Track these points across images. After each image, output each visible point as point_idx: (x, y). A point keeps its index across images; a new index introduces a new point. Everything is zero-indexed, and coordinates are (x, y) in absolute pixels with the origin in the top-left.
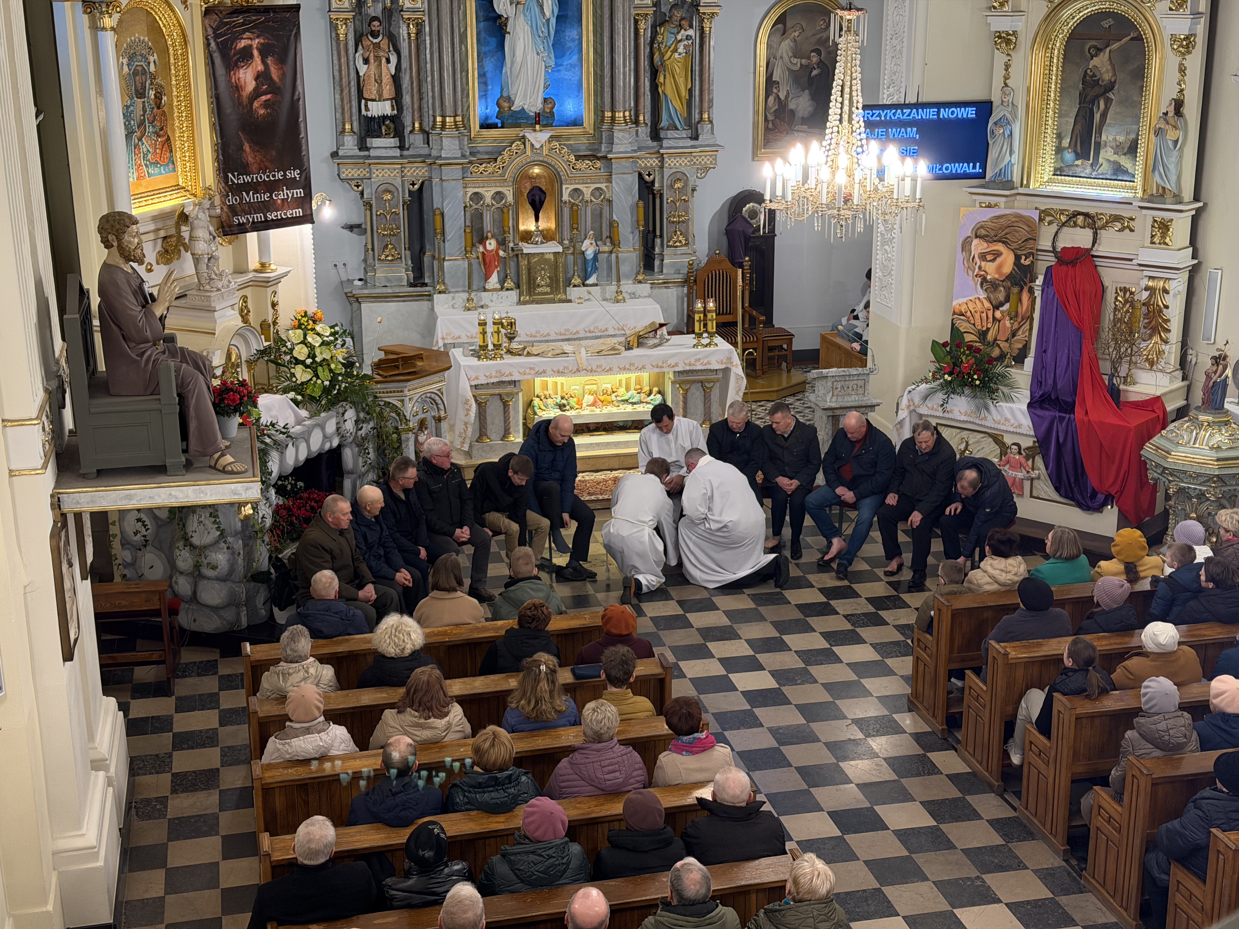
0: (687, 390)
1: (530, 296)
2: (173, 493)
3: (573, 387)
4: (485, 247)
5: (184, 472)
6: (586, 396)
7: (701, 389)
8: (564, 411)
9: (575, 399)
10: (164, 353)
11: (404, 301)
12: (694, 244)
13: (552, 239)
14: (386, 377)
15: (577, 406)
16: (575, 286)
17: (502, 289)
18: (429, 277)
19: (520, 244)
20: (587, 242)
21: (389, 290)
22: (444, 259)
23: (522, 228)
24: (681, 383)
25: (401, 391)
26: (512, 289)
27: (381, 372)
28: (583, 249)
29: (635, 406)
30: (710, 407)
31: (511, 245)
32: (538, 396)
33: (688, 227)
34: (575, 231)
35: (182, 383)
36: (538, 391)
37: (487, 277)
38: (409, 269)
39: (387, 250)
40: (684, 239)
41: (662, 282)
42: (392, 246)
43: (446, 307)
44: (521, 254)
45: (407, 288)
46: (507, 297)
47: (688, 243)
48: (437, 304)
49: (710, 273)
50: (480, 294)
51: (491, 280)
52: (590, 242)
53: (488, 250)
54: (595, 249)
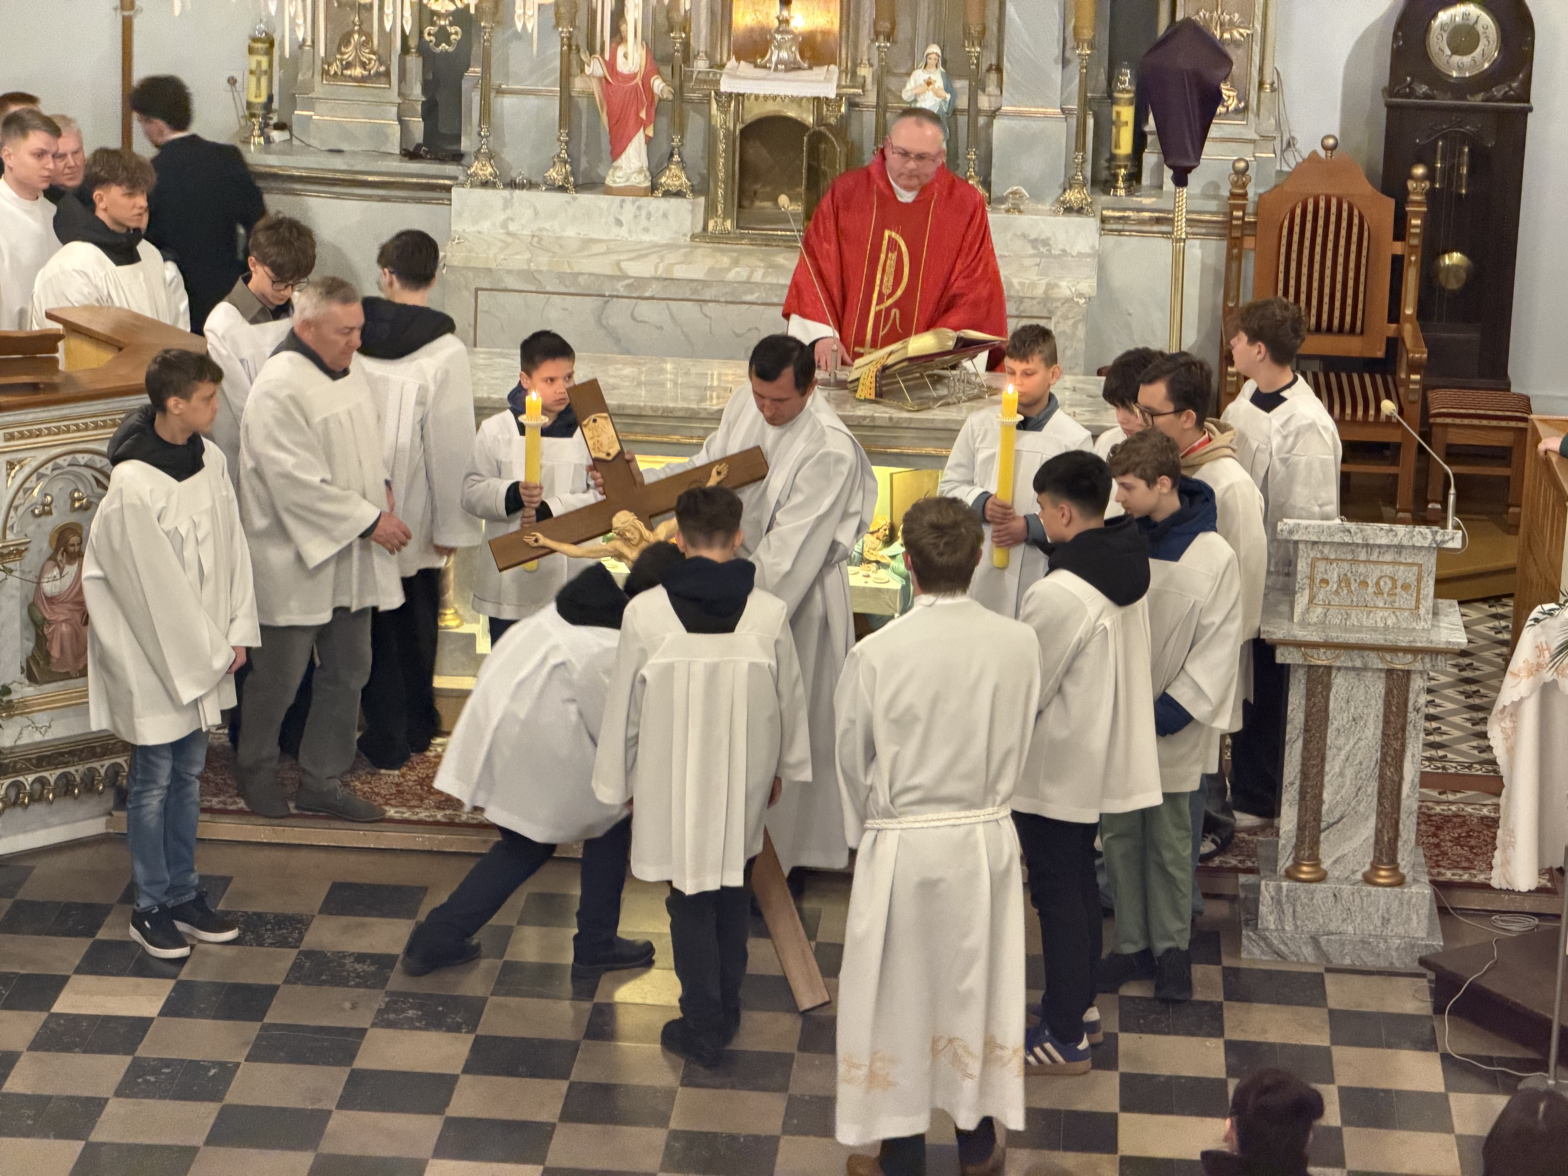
1: (738, 220)
4: (611, 66)
11: (384, 199)
12: (1273, 113)
13: (825, 60)
17: (652, 189)
19: (730, 64)
20: (917, 79)
21: (345, 164)
23: (745, 19)
28: (906, 95)
33: (1248, 60)
34: (882, 42)
37: (613, 151)
38: (416, 110)
39: (346, 46)
40: (1232, 93)
41: (1151, 219)
42: (364, 38)
43: (485, 226)
44: (716, 93)
45: (401, 161)
46: (665, 215)
47: (1246, 108)
48: (460, 214)
49: (1300, 204)
50: (585, 199)
51: (622, 161)
52: (926, 76)
53: (617, 73)
54: (939, 100)
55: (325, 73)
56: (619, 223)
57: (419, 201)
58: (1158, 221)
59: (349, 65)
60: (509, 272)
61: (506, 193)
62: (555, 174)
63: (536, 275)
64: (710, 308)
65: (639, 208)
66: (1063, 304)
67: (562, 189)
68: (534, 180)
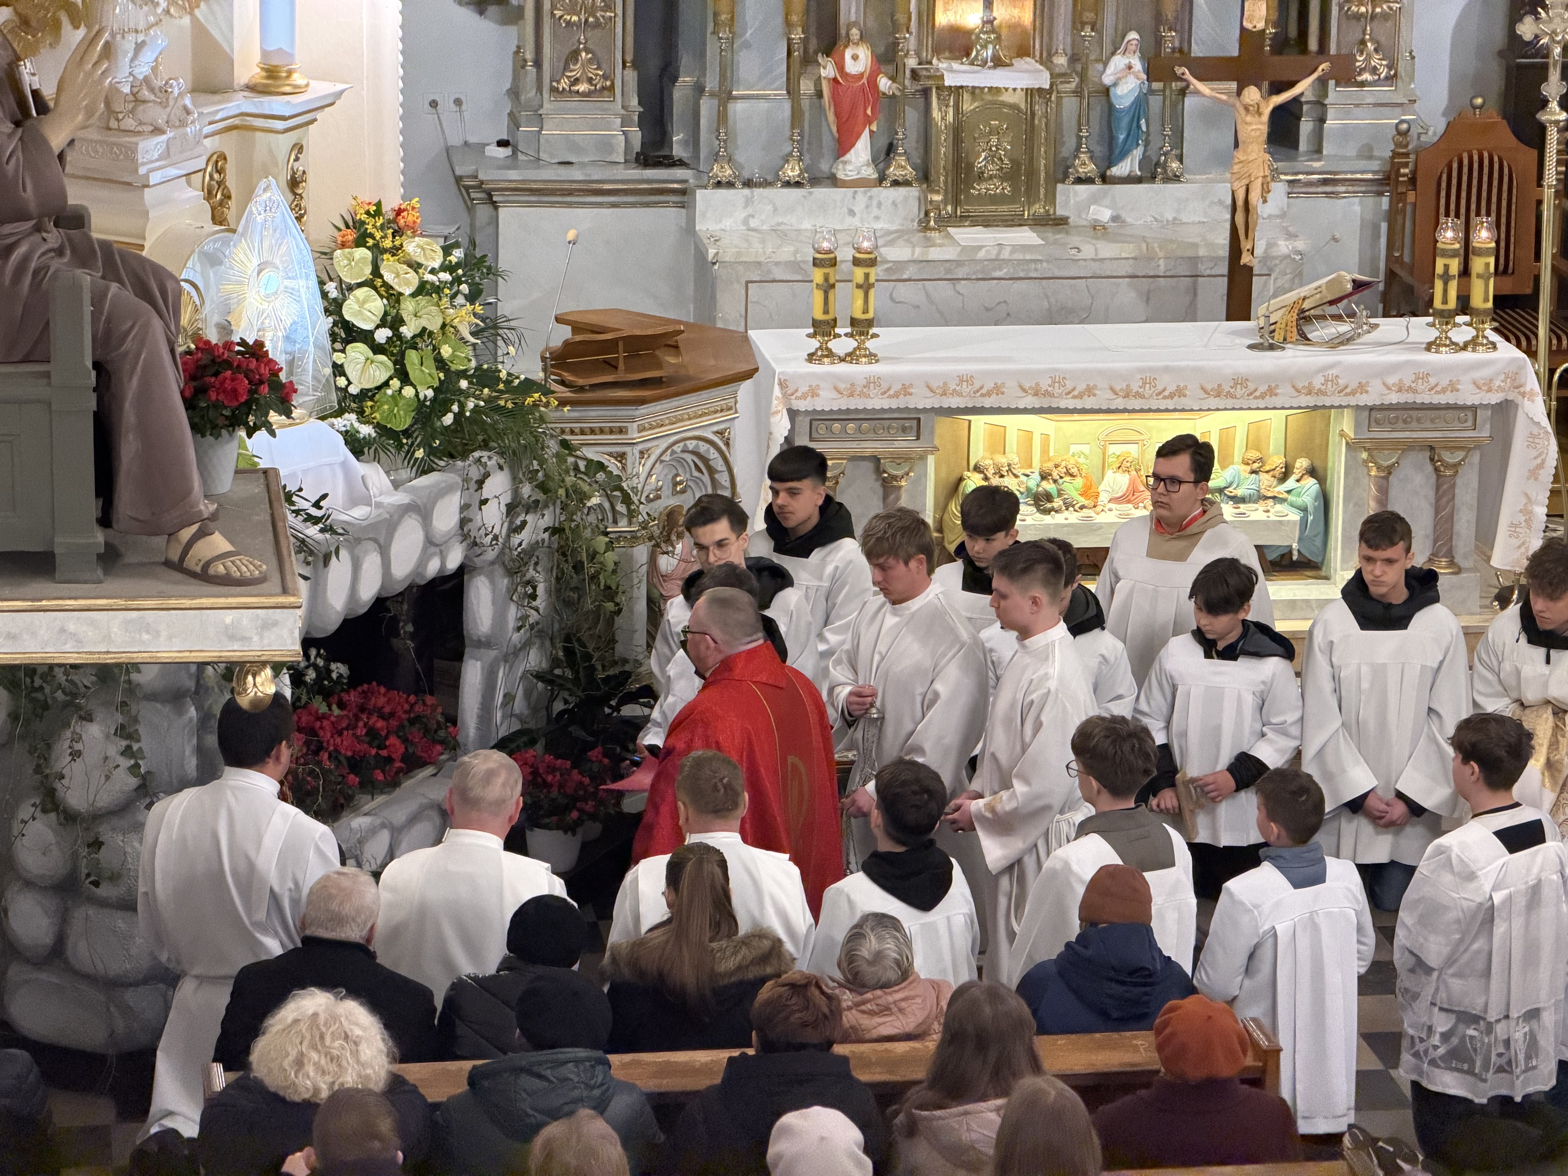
0: (1389, 471)
1: (956, 203)
2: (71, 627)
3: (1074, 449)
4: (840, 67)
5: (100, 573)
6: (1109, 474)
7: (1429, 468)
8: (1047, 512)
9: (1079, 482)
10: (59, 252)
11: (614, 205)
12: (1412, 79)
13: (1023, 51)
14: (581, 389)
15: (1082, 501)
16: (1079, 181)
17: (881, 180)
18: (685, 143)
19: (935, 61)
20: (1118, 62)
21: (576, 174)
22: (730, 97)
23: (943, 18)
24: (1375, 448)
25: (621, 431)
26: (907, 183)
27: (568, 377)
28: (1107, 79)
29: (1243, 507)
30: (1451, 518)
31: (912, 62)
32: (977, 469)
33: (1396, 31)
34: (1087, 32)
35: (108, 332)
36: (979, 453)
37: (843, 146)
38: (632, 120)
39: (575, 64)
40: (1384, 63)
41: (1319, 180)
42: (590, 56)
43: (727, 223)
44: (938, 88)
45: (625, 169)
46: (894, 204)
47: (1395, 75)
48: (704, 215)
49: (1456, 159)
50: (821, 193)
51: (851, 156)
52: (1126, 61)
53: (847, 74)
54: (1139, 82)
55: (554, 90)
56: (852, 213)
57: (647, 205)
58: (1325, 182)
59: (576, 81)
60: (777, 264)
61: (747, 191)
62: (792, 171)
63: (802, 265)
64: (962, 286)
65: (871, 198)
66: (1281, 261)
67: (798, 184)
68: (770, 178)
